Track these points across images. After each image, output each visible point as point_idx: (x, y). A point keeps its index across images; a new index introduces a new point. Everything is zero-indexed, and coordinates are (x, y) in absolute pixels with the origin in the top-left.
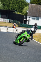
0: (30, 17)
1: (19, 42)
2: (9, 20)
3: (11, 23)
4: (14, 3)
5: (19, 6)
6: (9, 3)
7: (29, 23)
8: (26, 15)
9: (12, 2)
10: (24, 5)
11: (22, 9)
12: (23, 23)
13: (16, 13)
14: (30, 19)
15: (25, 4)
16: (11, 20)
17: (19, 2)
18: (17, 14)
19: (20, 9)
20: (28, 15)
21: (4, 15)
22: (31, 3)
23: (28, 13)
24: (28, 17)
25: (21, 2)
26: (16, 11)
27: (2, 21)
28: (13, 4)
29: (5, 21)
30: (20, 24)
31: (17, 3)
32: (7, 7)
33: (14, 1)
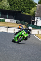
0: (38, 18)
1: (17, 40)
2: (16, 21)
3: (18, 23)
4: (22, 4)
5: (27, 7)
6: (17, 4)
7: (37, 24)
8: (34, 16)
9: (20, 3)
10: (32, 6)
11: (30, 9)
12: (31, 24)
13: (24, 13)
14: (38, 20)
15: (33, 4)
16: (18, 21)
17: (27, 2)
18: (24, 15)
19: (28, 9)
20: (36, 16)
21: (11, 16)
22: (39, 3)
23: (36, 14)
24: (36, 17)
25: (28, 3)
26: (24, 11)
27: (9, 22)
28: (20, 4)
29: (12, 22)
30: (28, 25)
31: (24, 4)
32: (14, 7)
33: (21, 2)
